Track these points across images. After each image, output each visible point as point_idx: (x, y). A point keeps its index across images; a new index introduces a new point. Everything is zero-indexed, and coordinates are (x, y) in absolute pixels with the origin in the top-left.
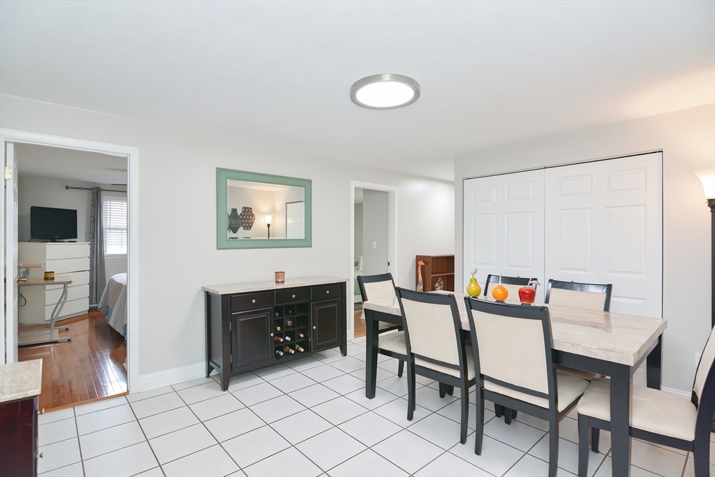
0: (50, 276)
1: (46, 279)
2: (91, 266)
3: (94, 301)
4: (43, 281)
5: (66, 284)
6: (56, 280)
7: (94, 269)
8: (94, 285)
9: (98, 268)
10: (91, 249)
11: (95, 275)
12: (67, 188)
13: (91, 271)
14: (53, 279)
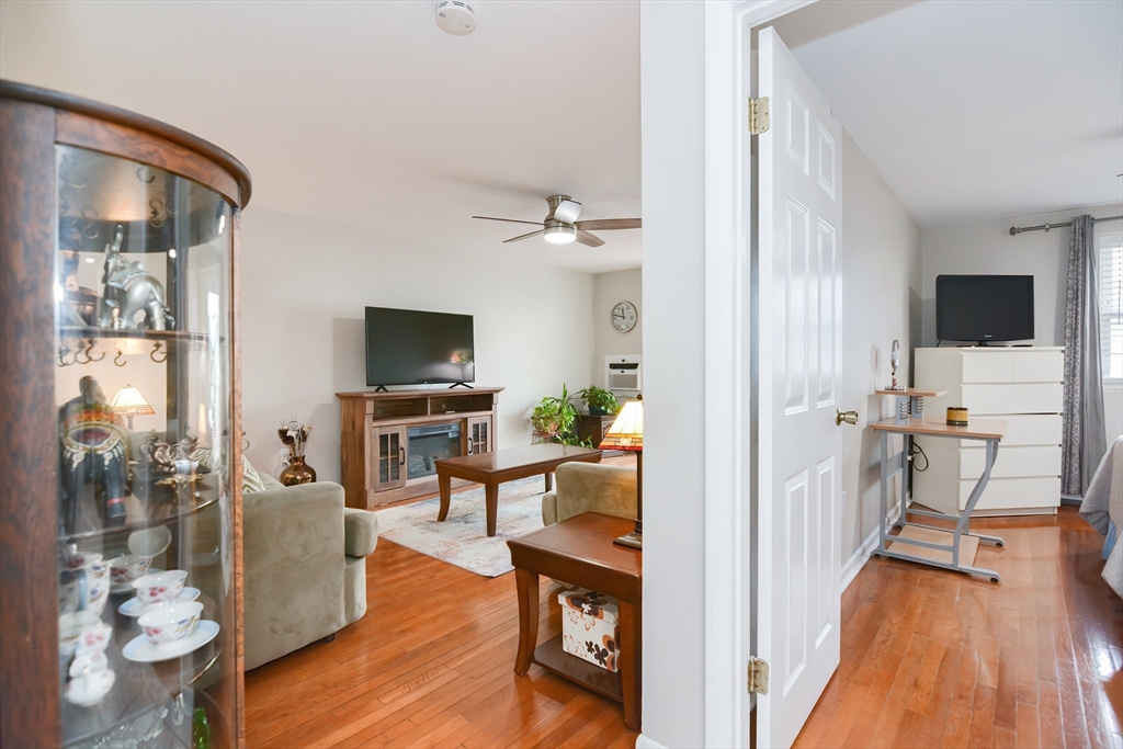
0: (958, 417)
1: (950, 423)
2: (1069, 403)
3: (1074, 488)
4: (944, 428)
5: (993, 441)
6: (970, 429)
7: (1076, 411)
8: (1076, 450)
9: (1088, 412)
10: (1067, 364)
11: (1077, 426)
12: (1013, 231)
13: (1068, 415)
14: (964, 424)
